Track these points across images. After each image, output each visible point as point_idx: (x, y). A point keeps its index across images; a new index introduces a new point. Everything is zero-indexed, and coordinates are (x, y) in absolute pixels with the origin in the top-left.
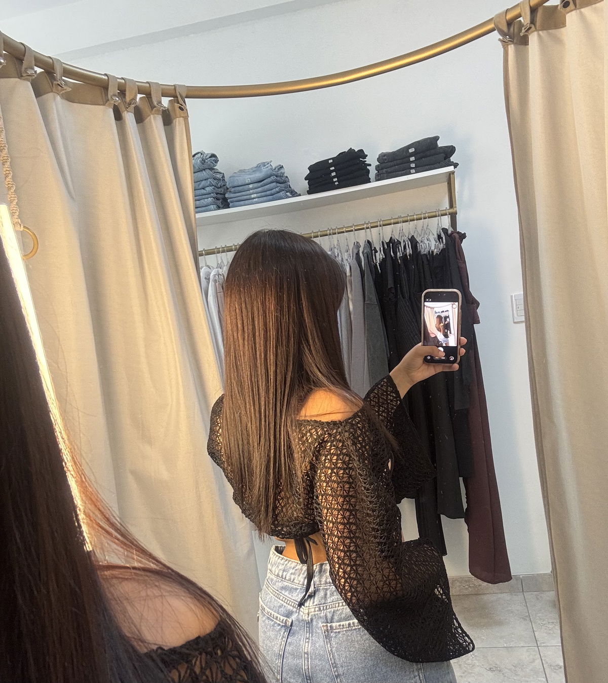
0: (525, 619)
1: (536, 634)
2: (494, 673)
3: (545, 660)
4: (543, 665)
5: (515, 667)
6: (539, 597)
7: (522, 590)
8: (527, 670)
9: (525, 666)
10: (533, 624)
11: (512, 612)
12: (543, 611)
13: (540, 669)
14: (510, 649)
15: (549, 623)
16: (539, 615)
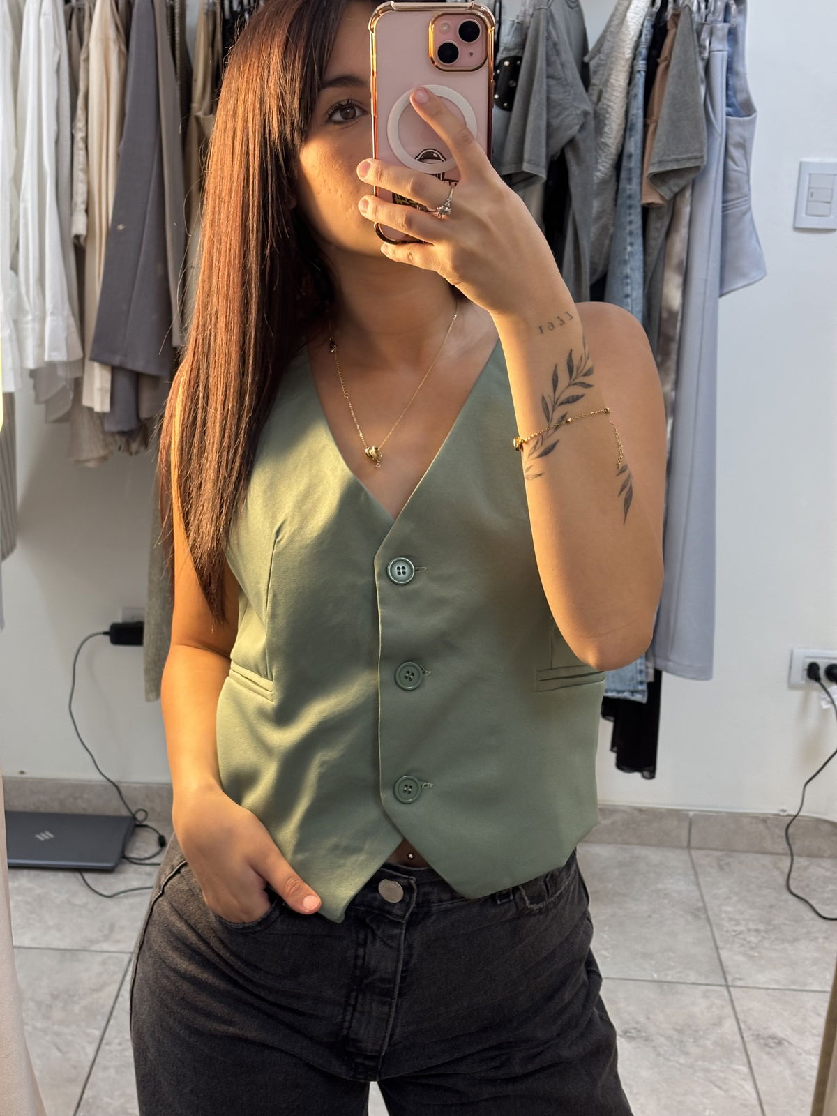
0: (697, 917)
1: (724, 954)
2: (633, 1044)
3: (745, 1022)
4: (741, 1033)
5: (680, 1031)
6: (722, 863)
7: (685, 844)
8: (708, 1043)
9: (701, 1033)
10: (715, 929)
11: (666, 896)
12: (735, 899)
13: (734, 1042)
14: (665, 987)
15: (749, 930)
16: (729, 909)
